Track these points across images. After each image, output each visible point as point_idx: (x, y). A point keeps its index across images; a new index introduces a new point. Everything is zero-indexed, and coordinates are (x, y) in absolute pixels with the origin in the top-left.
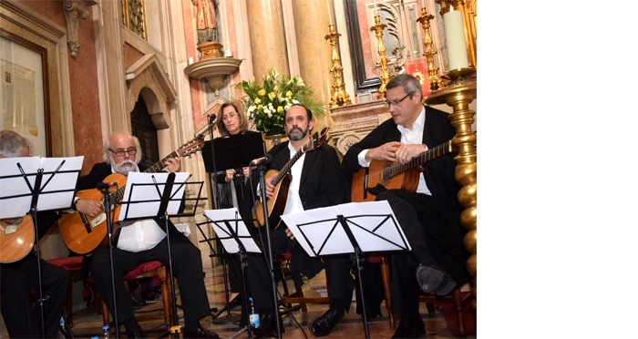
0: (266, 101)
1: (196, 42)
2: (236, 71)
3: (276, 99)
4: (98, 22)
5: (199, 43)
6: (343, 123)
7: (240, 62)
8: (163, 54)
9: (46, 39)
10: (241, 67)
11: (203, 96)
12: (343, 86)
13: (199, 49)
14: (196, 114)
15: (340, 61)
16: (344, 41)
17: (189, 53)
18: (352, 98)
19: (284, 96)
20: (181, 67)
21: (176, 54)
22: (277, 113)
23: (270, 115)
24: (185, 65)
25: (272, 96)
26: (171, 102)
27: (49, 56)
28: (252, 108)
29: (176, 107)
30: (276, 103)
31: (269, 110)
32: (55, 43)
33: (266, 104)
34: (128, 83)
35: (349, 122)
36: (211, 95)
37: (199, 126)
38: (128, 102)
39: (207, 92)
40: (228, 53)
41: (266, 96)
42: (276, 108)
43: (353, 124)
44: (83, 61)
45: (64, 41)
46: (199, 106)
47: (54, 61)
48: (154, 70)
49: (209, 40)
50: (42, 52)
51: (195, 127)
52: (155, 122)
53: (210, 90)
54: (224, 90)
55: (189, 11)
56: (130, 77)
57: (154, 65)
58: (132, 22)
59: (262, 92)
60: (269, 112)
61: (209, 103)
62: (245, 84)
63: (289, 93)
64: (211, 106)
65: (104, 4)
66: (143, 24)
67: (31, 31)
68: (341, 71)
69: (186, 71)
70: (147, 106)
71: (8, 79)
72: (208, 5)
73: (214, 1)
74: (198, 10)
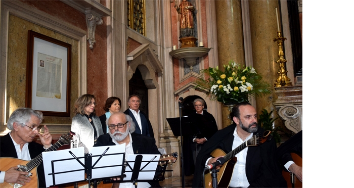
0: (225, 82)
1: (179, 36)
2: (205, 55)
3: (233, 82)
4: (110, 26)
5: (181, 37)
6: (284, 97)
7: (209, 50)
8: (155, 44)
9: (71, 38)
10: (210, 53)
11: (181, 70)
12: (286, 73)
13: (180, 41)
14: (176, 80)
15: (284, 57)
16: (288, 43)
17: (173, 43)
18: (292, 81)
19: (240, 79)
20: (167, 51)
21: (165, 43)
22: (233, 91)
23: (228, 92)
24: (170, 50)
25: (230, 79)
26: (159, 72)
27: (73, 49)
28: (214, 87)
29: (162, 75)
30: (233, 84)
31: (227, 89)
32: (78, 41)
33: (226, 85)
34: (128, 62)
35: (289, 97)
36: (187, 69)
37: (177, 88)
38: (127, 73)
39: (184, 67)
40: (201, 44)
41: (226, 79)
42: (232, 87)
43: (292, 99)
44: (96, 53)
45: (84, 39)
46: (178, 75)
47: (76, 52)
48: (148, 54)
49: (188, 36)
50: (69, 47)
51: (174, 88)
52: (147, 84)
53: (186, 66)
54: (197, 66)
55: (175, 17)
56: (131, 58)
57: (148, 52)
58: (135, 24)
59: (223, 76)
60: (227, 91)
61: (185, 74)
62: (211, 70)
63: (243, 78)
64: (187, 76)
65: (115, 15)
66: (143, 25)
67: (60, 34)
68: (285, 63)
69: (170, 53)
70: (142, 74)
71: (42, 65)
72: (188, 14)
73: (193, 12)
74: (182, 17)
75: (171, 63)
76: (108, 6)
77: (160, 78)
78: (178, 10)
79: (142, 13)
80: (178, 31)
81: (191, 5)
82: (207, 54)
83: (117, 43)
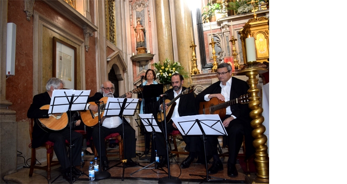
0: (164, 71)
1: (136, 47)
2: (152, 59)
3: (168, 71)
4: (97, 38)
5: (137, 47)
6: (196, 81)
7: (154, 55)
8: (122, 51)
9: (76, 44)
10: (154, 58)
11: (138, 68)
12: (197, 66)
13: (137, 50)
14: (135, 75)
15: (196, 57)
16: (198, 49)
17: (133, 51)
18: (200, 71)
19: (172, 69)
20: (129, 57)
21: (128, 52)
22: (169, 76)
23: (166, 77)
24: (131, 56)
25: (167, 69)
26: (125, 70)
27: (77, 50)
28: (158, 74)
29: (127, 72)
30: (168, 72)
31: (165, 75)
32: (80, 46)
33: (164, 72)
34: (108, 62)
35: (199, 81)
36: (141, 68)
37: (136, 80)
38: (107, 69)
39: (139, 67)
40: (149, 52)
41: (164, 69)
42: (168, 74)
43: (200, 82)
44: (90, 53)
45: (83, 45)
46: (136, 72)
47: (79, 53)
48: (118, 57)
49: (141, 46)
50: (75, 49)
51: (134, 80)
52: (118, 78)
53: (141, 66)
54: (147, 66)
55: (133, 35)
56: (109, 60)
57: (118, 55)
58: (110, 38)
59: (163, 68)
60: (165, 76)
61: (140, 71)
62: (156, 64)
63: (174, 69)
64: (141, 72)
65: (100, 31)
66: (114, 39)
67: (70, 40)
68: (196, 60)
69: (131, 58)
70: (115, 71)
71: (61, 59)
72: (141, 33)
73: (144, 31)
74: (137, 35)
75: (132, 64)
76: (95, 24)
77: (125, 74)
78: (135, 30)
79: (114, 32)
80: (136, 43)
81: (142, 27)
82: (152, 58)
83: (101, 49)
